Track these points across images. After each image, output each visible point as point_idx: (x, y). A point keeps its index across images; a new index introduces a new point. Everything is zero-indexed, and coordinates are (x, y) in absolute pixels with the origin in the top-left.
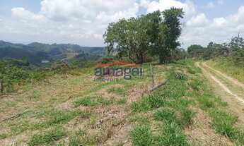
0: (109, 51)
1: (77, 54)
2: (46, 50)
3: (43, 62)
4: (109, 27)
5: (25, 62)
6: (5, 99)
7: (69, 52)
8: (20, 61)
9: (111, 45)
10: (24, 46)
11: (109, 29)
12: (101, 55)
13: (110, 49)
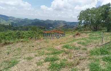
0: (80, 24)
1: (64, 25)
2: (52, 23)
3: (50, 28)
4: (81, 13)
5: (44, 27)
6: (36, 42)
7: (61, 24)
8: (42, 27)
9: (81, 21)
10: (44, 21)
11: (81, 14)
12: (75, 26)
13: (80, 23)
